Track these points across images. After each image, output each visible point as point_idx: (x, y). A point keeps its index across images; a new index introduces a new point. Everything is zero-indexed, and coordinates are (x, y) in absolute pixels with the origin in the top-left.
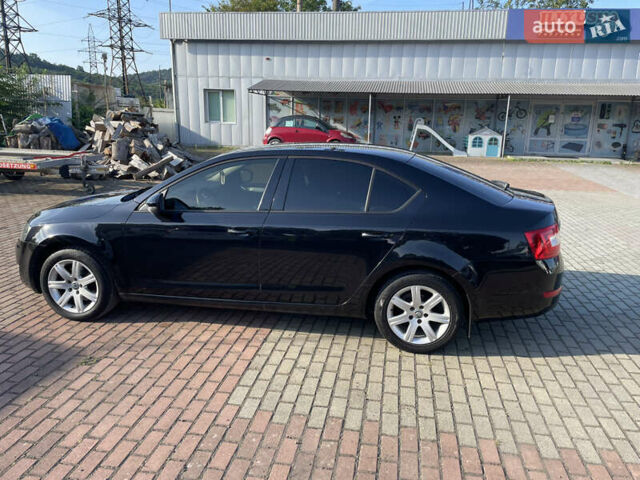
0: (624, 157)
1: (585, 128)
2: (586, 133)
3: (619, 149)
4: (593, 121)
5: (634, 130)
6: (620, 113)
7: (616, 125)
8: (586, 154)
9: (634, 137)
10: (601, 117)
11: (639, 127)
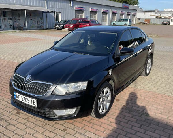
0: (14, 30)
2: (1, 21)
3: (12, 27)
7: (9, 19)
9: (15, 23)
10: (4, 16)
11: (15, 19)
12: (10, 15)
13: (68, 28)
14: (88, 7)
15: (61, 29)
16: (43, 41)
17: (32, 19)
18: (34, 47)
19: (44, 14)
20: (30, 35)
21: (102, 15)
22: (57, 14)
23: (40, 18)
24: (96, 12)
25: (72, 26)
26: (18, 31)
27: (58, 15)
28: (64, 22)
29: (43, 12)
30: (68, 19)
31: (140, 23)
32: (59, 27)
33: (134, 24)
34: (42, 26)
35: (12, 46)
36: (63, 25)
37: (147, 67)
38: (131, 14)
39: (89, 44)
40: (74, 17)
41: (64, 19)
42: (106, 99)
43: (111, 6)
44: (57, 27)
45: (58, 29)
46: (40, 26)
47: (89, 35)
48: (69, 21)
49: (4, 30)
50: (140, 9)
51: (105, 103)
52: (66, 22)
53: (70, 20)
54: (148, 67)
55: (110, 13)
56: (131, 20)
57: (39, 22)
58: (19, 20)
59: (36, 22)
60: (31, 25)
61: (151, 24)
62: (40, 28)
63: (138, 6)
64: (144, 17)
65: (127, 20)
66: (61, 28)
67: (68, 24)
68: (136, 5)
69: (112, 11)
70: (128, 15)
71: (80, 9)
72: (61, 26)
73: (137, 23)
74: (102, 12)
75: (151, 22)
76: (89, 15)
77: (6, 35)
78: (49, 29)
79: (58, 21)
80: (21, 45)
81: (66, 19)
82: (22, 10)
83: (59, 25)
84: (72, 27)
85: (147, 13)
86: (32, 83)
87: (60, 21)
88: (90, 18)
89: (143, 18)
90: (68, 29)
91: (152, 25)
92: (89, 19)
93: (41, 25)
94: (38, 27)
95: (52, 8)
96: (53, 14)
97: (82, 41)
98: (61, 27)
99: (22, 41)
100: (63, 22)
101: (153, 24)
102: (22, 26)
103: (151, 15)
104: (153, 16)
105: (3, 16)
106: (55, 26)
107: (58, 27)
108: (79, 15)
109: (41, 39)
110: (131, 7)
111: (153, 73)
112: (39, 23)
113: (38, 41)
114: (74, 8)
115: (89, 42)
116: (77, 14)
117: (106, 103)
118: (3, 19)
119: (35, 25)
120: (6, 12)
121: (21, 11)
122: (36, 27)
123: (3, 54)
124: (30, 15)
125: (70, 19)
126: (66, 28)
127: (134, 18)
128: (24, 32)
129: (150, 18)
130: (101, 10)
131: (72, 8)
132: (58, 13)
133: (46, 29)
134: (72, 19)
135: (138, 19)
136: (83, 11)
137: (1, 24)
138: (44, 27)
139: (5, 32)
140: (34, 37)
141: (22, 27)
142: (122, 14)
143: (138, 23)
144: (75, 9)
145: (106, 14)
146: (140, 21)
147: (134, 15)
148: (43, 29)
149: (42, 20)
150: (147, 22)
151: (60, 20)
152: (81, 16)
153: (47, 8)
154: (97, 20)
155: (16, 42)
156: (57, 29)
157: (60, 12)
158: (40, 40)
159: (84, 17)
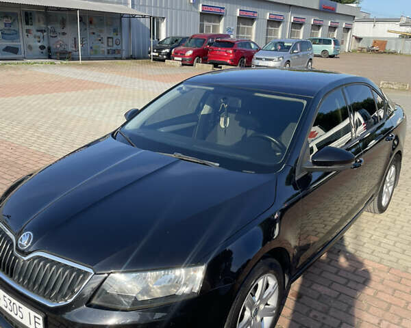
0: (50, 58)
1: (17, 33)
2: (19, 37)
3: (44, 51)
4: (21, 27)
5: (52, 35)
6: (39, 21)
7: (38, 31)
8: (23, 55)
9: (53, 41)
10: (27, 23)
11: (54, 32)
12: (42, 22)
13: (180, 59)
14: (232, 5)
15: (163, 60)
16: (116, 91)
17: (94, 33)
18: (91, 108)
19: (125, 21)
20: (85, 74)
21: (268, 27)
22: (155, 21)
23: (115, 31)
24: (252, 20)
25: (190, 53)
26: (58, 62)
27: (158, 23)
28: (172, 43)
29: (121, 16)
30: (183, 35)
31: (361, 50)
32: (160, 53)
33: (347, 51)
34: (119, 51)
35: (35, 103)
36: (168, 51)
37: (385, 188)
38: (339, 25)
39: (223, 126)
40: (197, 32)
41: (173, 35)
42: (262, 307)
43: (290, 6)
44: (155, 54)
45: (156, 59)
46: (114, 51)
47: (222, 101)
48: (184, 39)
49: (25, 58)
50: (364, 15)
51: (259, 319)
52: (176, 42)
53: (188, 38)
54: (388, 188)
55: (287, 22)
56: (340, 41)
57: (110, 40)
58: (64, 34)
59: (105, 40)
60: (91, 48)
61: (389, 53)
62: (114, 55)
63: (359, 5)
64: (371, 36)
65: (328, 42)
66: (165, 57)
67: (182, 48)
68: (352, 3)
69: (292, 18)
70: (333, 28)
71: (213, 10)
72: (164, 51)
73: (352, 48)
74: (268, 18)
75: (387, 48)
76: (234, 27)
77: (27, 72)
78: (135, 59)
79: (159, 40)
80: (59, 100)
81: (178, 35)
82: (69, 10)
83: (159, 50)
84: (190, 55)
85: (380, 26)
86: (34, 258)
87: (163, 41)
88: (238, 33)
89: (369, 38)
90: (182, 61)
91: (390, 56)
92: (233, 37)
93: (115, 47)
94: (109, 53)
95: (144, 5)
96: (147, 22)
97: (206, 109)
98: (164, 55)
99: (63, 88)
100: (168, 41)
101: (392, 53)
102: (70, 49)
103: (389, 31)
104: (395, 32)
105: (24, 23)
106: (150, 53)
107: (157, 54)
108: (211, 24)
109: (111, 86)
110: (340, 8)
111: (398, 204)
112: (110, 44)
113: (102, 90)
114: (197, 8)
115: (222, 120)
116: (206, 24)
117: (262, 319)
118: (25, 31)
119: (103, 47)
120: (31, 14)
121: (67, 13)
122: (104, 51)
123: (8, 125)
124: (91, 22)
125: (187, 36)
126: (176, 58)
127: (347, 36)
128: (74, 64)
129: (387, 38)
130: (265, 16)
131: (193, 8)
132: (158, 18)
133: (127, 59)
134: (193, 36)
135: (356, 38)
136: (219, 17)
137: (20, 42)
138: (124, 54)
139: (27, 63)
140: (95, 80)
141: (70, 53)
142: (317, 26)
143: (356, 48)
144: (201, 11)
145: (277, 24)
146: (361, 45)
147: (347, 29)
148: (121, 59)
149: (119, 37)
150: (379, 48)
151: (163, 37)
152: (215, 28)
153: (133, 7)
154: (253, 40)
155: (47, 93)
156: (154, 60)
157: (164, 18)
158: (107, 90)
159: (221, 32)
